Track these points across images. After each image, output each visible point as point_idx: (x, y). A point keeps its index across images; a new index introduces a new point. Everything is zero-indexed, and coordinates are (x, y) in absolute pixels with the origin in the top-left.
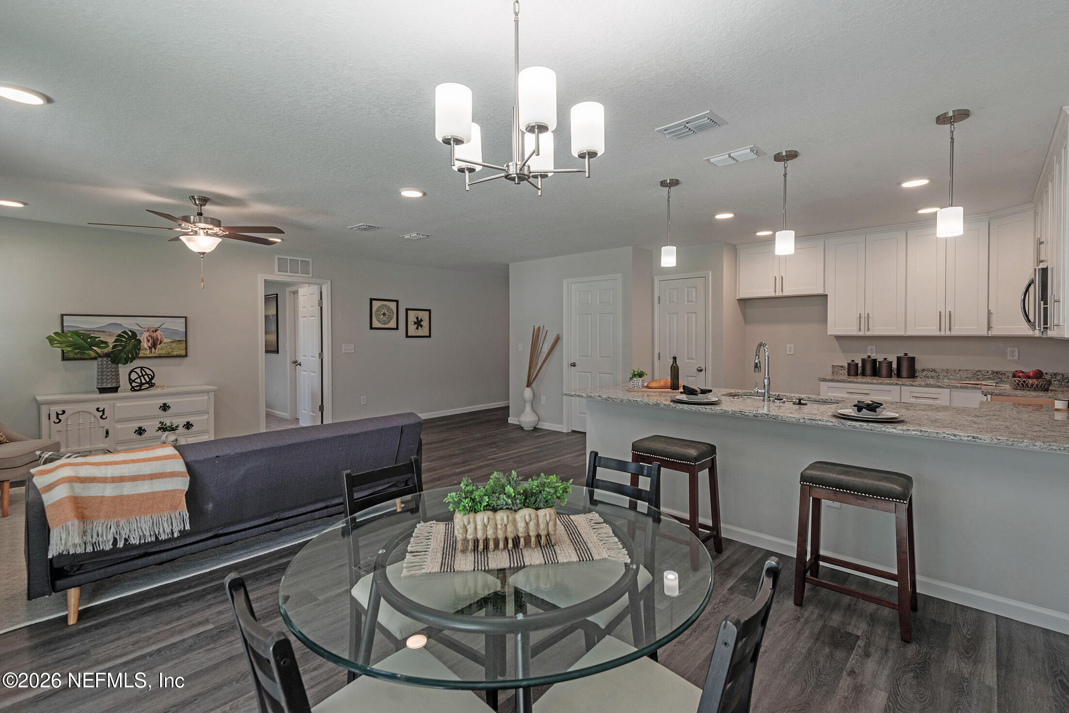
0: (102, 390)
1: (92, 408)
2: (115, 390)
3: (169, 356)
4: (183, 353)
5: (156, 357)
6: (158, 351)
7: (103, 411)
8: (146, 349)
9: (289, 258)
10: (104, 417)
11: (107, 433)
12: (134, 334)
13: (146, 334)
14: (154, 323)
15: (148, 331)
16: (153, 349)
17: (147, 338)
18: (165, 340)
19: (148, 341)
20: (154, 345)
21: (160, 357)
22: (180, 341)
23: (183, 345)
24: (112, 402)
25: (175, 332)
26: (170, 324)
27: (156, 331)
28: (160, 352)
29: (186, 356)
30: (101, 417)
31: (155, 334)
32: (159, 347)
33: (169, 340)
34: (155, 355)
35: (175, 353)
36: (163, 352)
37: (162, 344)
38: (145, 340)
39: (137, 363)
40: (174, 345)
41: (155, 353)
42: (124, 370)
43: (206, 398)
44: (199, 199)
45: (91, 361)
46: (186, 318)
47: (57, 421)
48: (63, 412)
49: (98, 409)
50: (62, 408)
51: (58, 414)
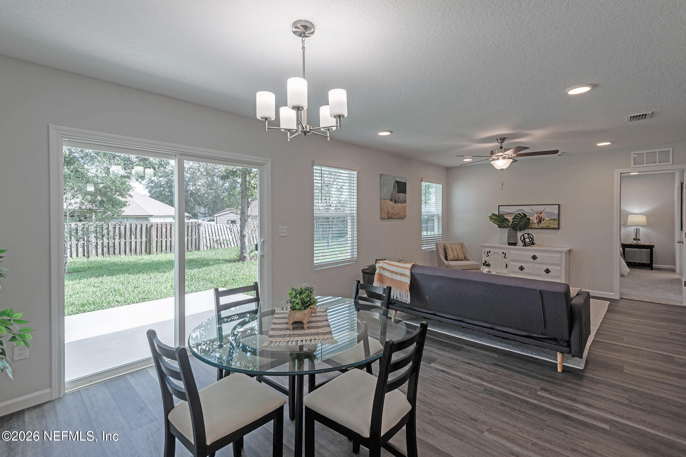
0: (510, 244)
1: (500, 251)
2: (515, 244)
3: (548, 228)
4: (557, 227)
5: (540, 228)
6: (542, 225)
7: (505, 254)
8: (536, 224)
9: (645, 152)
10: (505, 257)
11: (507, 265)
12: (525, 215)
13: (536, 215)
14: (540, 208)
15: (537, 213)
16: (539, 224)
17: (536, 217)
18: (546, 219)
19: (537, 219)
20: (540, 221)
21: (543, 228)
22: (555, 219)
23: (557, 222)
24: (509, 250)
25: (552, 214)
26: (549, 209)
27: (541, 213)
28: (543, 225)
29: (558, 228)
30: (504, 257)
31: (540, 215)
32: (542, 222)
33: (548, 219)
34: (540, 227)
35: (552, 227)
36: (545, 226)
37: (544, 221)
38: (535, 218)
39: (527, 231)
40: (551, 222)
41: (540, 226)
42: (519, 234)
43: (559, 256)
44: (500, 140)
45: (505, 229)
46: (559, 205)
47: (487, 255)
48: (490, 251)
49: (503, 253)
50: (490, 250)
51: (488, 252)
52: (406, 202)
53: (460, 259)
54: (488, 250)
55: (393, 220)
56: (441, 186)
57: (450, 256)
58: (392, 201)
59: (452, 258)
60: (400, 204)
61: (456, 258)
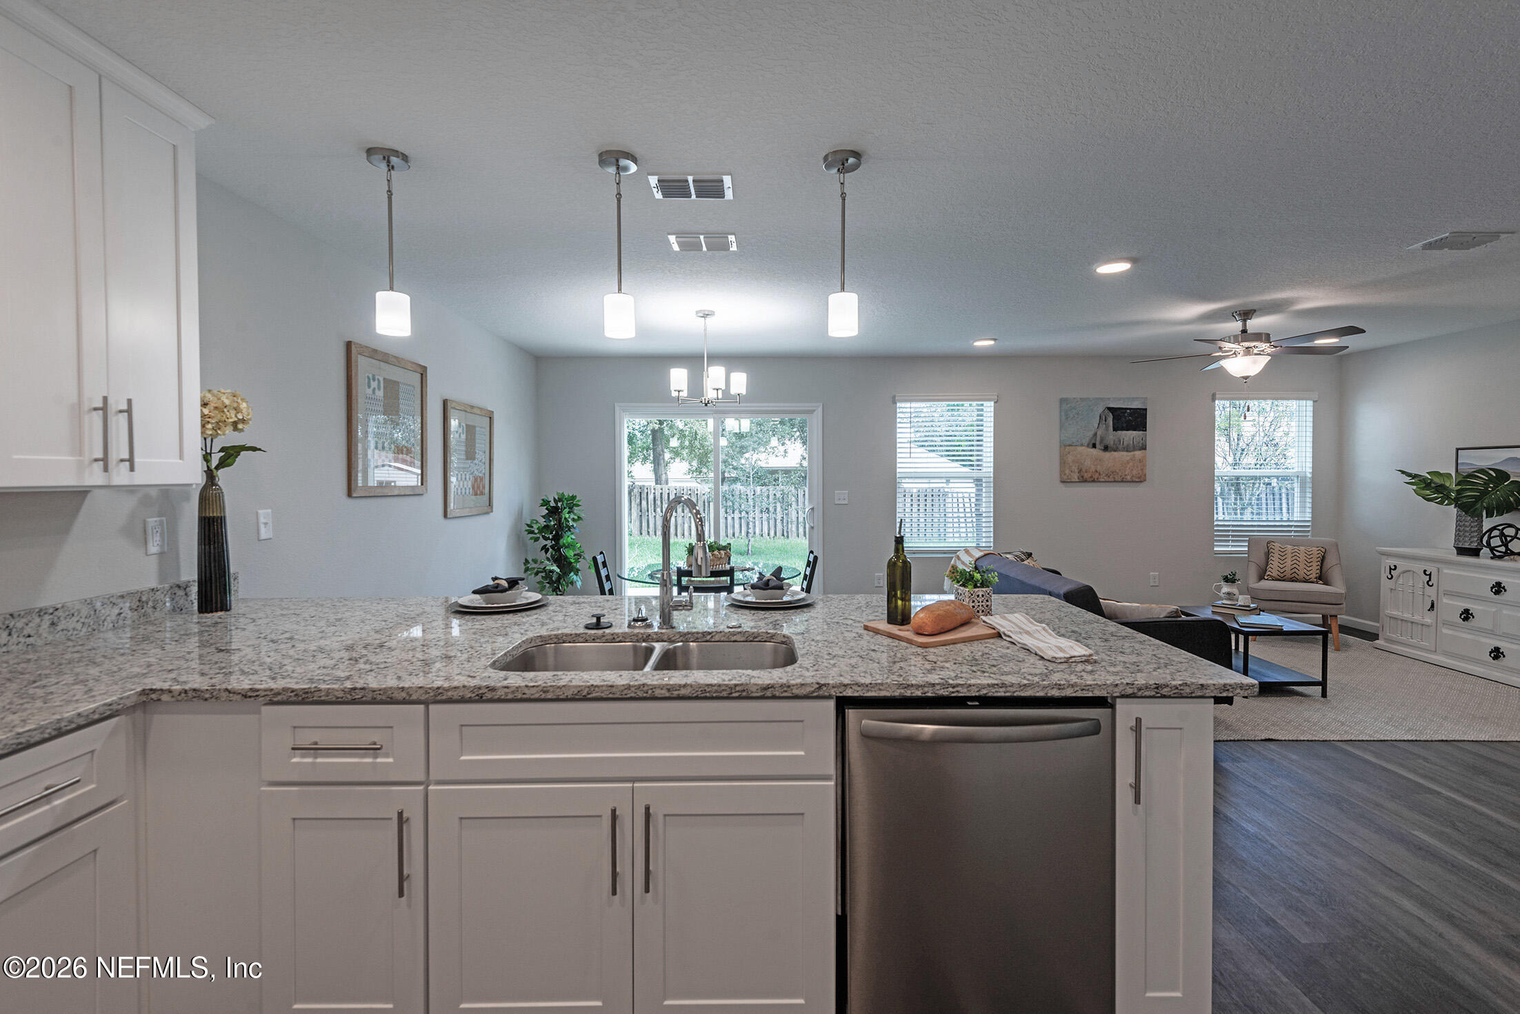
0: (1461, 551)
1: (1419, 567)
2: (1475, 552)
7: (1430, 575)
10: (1431, 584)
11: (1432, 606)
12: (1503, 475)
24: (1439, 566)
30: (1428, 582)
47: (1390, 577)
48: (1395, 567)
49: (1425, 571)
50: (1395, 563)
51: (1390, 569)
52: (1145, 449)
53: (1300, 577)
54: (1392, 562)
55: (1099, 484)
56: (1310, 403)
57: (1274, 569)
58: (1094, 446)
59: (1275, 574)
60: (1125, 453)
61: (1288, 576)
